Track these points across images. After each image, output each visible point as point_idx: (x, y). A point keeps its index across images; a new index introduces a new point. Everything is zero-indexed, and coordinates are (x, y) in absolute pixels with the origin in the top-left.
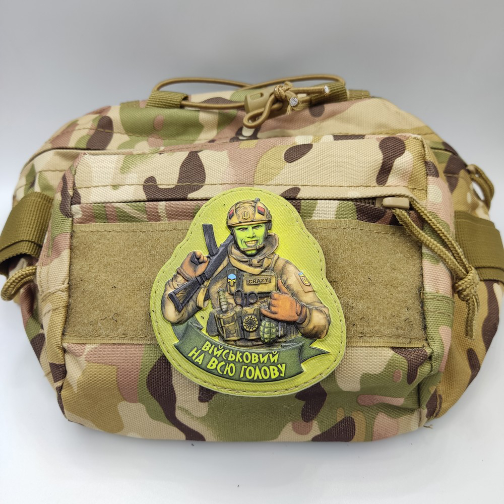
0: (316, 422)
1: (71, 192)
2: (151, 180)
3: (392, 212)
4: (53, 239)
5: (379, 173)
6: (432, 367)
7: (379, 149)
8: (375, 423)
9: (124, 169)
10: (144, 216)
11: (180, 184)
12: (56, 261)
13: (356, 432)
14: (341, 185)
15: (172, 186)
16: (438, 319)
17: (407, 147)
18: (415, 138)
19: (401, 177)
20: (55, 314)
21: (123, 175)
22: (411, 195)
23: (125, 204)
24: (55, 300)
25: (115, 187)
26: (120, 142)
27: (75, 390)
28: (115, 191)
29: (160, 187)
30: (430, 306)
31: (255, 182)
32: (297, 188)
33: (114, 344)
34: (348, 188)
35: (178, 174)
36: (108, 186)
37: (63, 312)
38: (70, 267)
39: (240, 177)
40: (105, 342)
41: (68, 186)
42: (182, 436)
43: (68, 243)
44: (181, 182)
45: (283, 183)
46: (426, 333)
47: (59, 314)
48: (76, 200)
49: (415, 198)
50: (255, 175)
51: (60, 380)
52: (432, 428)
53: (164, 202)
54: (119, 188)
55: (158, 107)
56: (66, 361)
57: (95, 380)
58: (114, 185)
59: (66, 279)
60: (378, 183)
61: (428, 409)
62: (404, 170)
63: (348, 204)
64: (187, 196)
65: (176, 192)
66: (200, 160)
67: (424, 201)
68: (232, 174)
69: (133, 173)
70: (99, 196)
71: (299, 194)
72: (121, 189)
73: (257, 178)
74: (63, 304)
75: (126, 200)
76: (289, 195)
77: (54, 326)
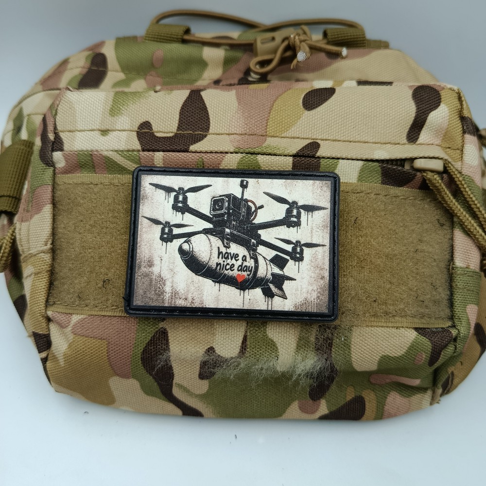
0: (324, 401)
1: (52, 137)
2: (146, 125)
3: (424, 176)
4: (33, 191)
5: (411, 129)
6: (456, 349)
7: (411, 97)
8: (386, 402)
9: (114, 110)
11: (180, 132)
12: (37, 217)
13: (366, 411)
14: (366, 140)
15: (171, 135)
17: (442, 100)
18: (450, 89)
19: (434, 134)
20: (38, 278)
21: (113, 118)
22: (446, 157)
23: (116, 153)
24: (37, 263)
25: (104, 132)
26: (116, 80)
27: (62, 363)
28: (104, 137)
29: (156, 134)
30: (459, 282)
31: (268, 132)
32: (315, 142)
34: (374, 145)
35: (178, 119)
36: (95, 130)
37: (46, 277)
38: (53, 224)
39: (251, 126)
40: (94, 313)
41: (49, 130)
42: (180, 412)
43: (50, 198)
44: (181, 130)
45: (300, 135)
46: (452, 311)
47: (42, 279)
48: (58, 146)
49: (449, 160)
50: (268, 124)
51: (45, 351)
53: (161, 153)
54: (109, 134)
55: (157, 41)
56: (51, 331)
57: (84, 354)
58: (102, 129)
59: (49, 239)
60: (408, 141)
62: (439, 126)
63: (373, 165)
64: (189, 147)
65: (177, 143)
66: (203, 102)
67: (459, 163)
68: (241, 122)
69: (125, 117)
70: (85, 143)
71: (319, 151)
72: (111, 136)
73: (271, 129)
74: (46, 267)
75: (116, 149)
76: (307, 152)
77: (37, 291)
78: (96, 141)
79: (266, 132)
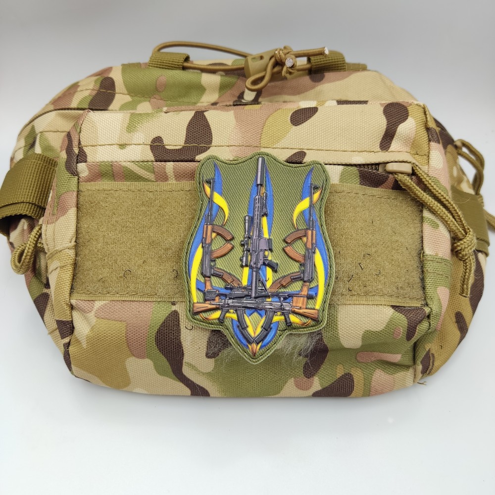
0: (317, 378)
1: (76, 150)
2: (158, 140)
3: (394, 177)
4: (59, 197)
5: (383, 139)
6: (430, 326)
7: (382, 112)
8: (373, 379)
9: (131, 128)
10: (151, 176)
11: (187, 145)
12: (62, 219)
13: (355, 388)
14: (345, 150)
15: (179, 147)
16: (436, 280)
17: (410, 114)
18: (417, 105)
19: (404, 143)
20: (63, 271)
21: (129, 134)
22: (414, 161)
23: (133, 164)
24: (63, 258)
25: (122, 146)
26: (123, 102)
27: (84, 345)
28: (122, 150)
29: (166, 147)
30: (429, 267)
31: (262, 144)
32: (302, 151)
33: (123, 301)
34: (352, 153)
35: (185, 134)
36: (114, 145)
37: (70, 270)
38: (77, 225)
39: (247, 139)
40: (115, 299)
41: (73, 144)
42: (188, 391)
43: (74, 202)
44: (188, 143)
45: (289, 146)
46: (425, 293)
47: (66, 271)
48: (82, 158)
49: (417, 164)
50: (262, 137)
51: (68, 336)
52: (426, 385)
53: (172, 163)
54: (126, 148)
55: (160, 68)
56: (74, 318)
57: (105, 336)
58: (120, 144)
59: (73, 237)
60: (381, 149)
61: (422, 365)
62: (408, 136)
63: (351, 169)
64: (195, 157)
65: (184, 154)
66: (207, 120)
67: (426, 167)
68: (239, 136)
69: (140, 133)
70: (106, 155)
71: (305, 158)
72: (128, 149)
73: (264, 141)
74: (71, 261)
75: (133, 160)
76: (295, 160)
77: (62, 283)
78: (115, 153)
79: (260, 144)
